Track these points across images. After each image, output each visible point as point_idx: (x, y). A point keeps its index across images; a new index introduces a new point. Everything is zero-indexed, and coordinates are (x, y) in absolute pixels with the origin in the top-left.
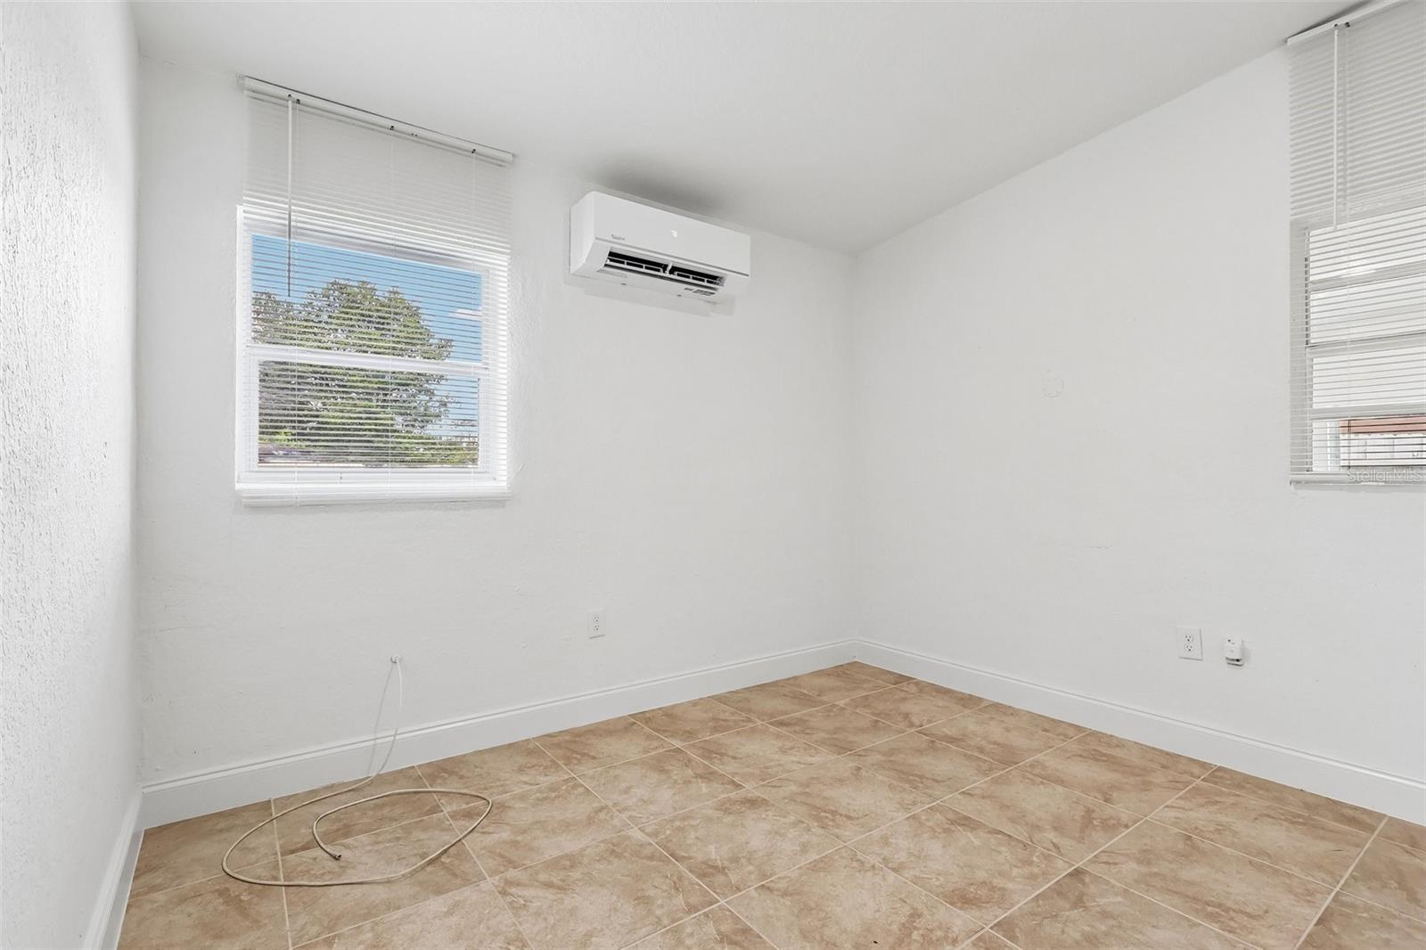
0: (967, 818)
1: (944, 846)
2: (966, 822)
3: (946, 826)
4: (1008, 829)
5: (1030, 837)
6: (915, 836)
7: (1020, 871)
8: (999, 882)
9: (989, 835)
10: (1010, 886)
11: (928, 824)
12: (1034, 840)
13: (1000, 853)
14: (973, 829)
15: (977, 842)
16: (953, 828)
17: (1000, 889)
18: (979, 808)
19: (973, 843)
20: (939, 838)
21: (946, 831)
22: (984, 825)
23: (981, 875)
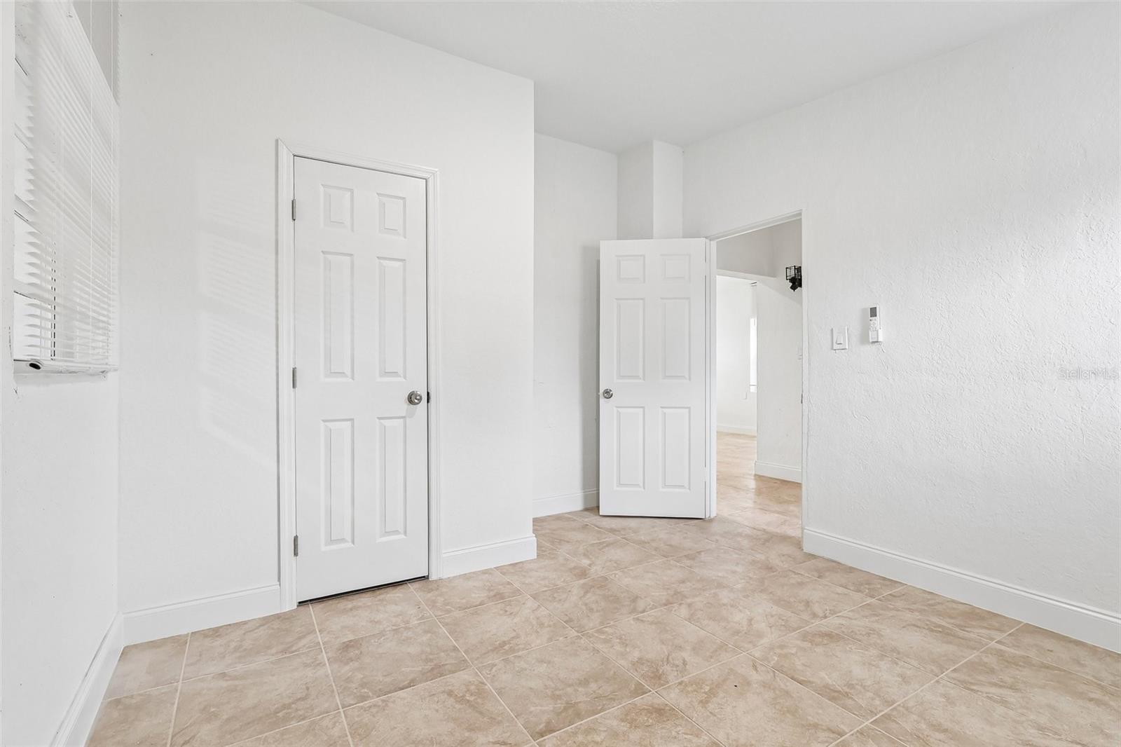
0: (832, 699)
1: (850, 672)
2: (834, 695)
3: (852, 691)
4: (792, 686)
5: (774, 676)
6: (879, 682)
7: (790, 651)
8: (807, 645)
9: (811, 679)
10: (799, 642)
11: (871, 695)
12: (772, 674)
13: (804, 665)
14: (827, 686)
15: (823, 674)
16: (846, 689)
17: (806, 641)
18: (820, 711)
19: (826, 674)
20: (857, 680)
21: (851, 686)
22: (815, 691)
23: (819, 650)
